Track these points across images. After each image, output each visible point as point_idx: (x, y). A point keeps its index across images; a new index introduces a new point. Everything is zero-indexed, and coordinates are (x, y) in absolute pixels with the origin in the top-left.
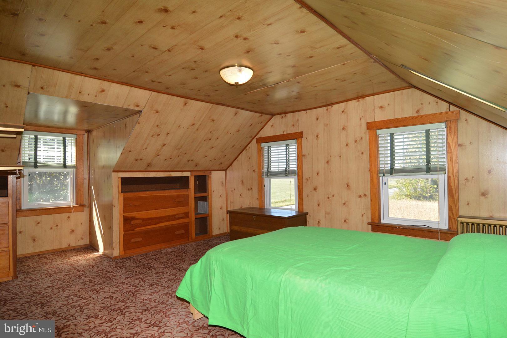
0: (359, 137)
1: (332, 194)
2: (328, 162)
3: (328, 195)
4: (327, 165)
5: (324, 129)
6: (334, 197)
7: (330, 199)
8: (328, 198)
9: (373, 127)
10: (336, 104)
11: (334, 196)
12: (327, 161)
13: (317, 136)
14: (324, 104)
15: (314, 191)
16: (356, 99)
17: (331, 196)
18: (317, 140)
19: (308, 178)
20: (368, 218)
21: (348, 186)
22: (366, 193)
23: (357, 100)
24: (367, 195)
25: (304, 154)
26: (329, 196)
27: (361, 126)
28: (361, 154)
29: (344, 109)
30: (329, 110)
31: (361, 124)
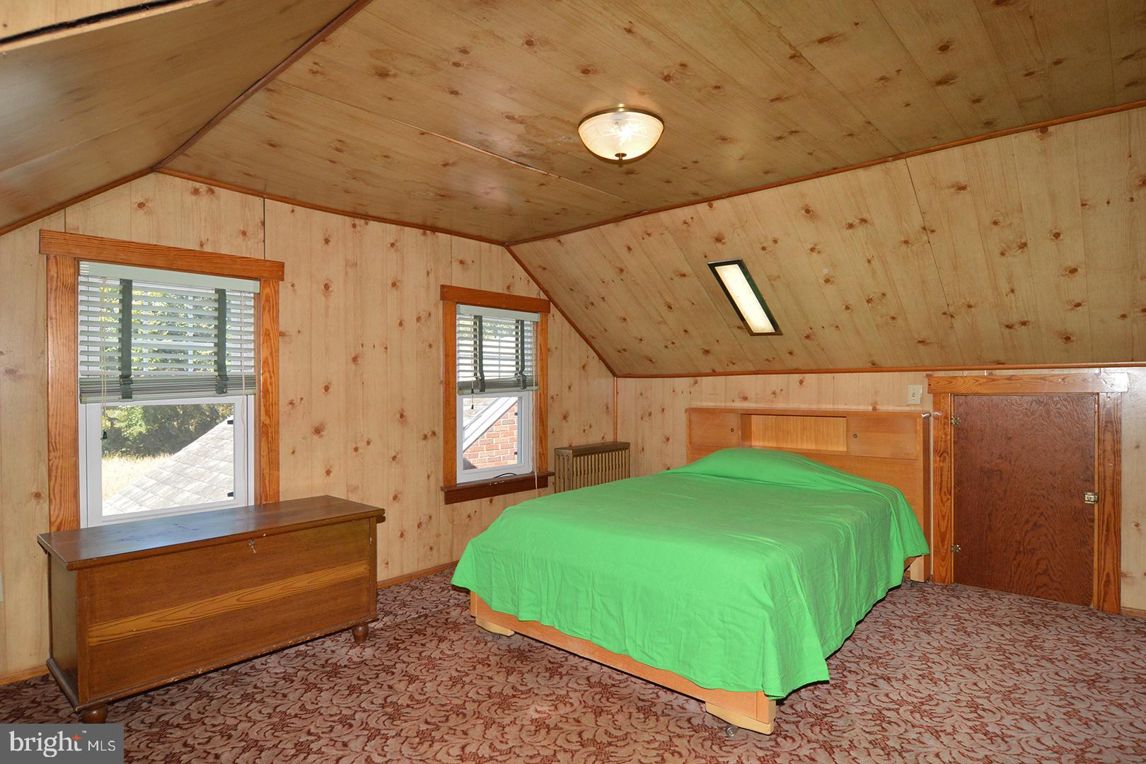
0: (424, 311)
1: (365, 439)
2: (355, 359)
3: (356, 443)
4: (353, 366)
5: (346, 273)
6: (369, 446)
7: (361, 451)
8: (356, 449)
9: (453, 297)
10: (379, 222)
11: (371, 444)
12: (353, 355)
13: (327, 287)
14: (349, 209)
15: (315, 437)
16: (421, 228)
17: (362, 444)
18: (325, 296)
19: (297, 401)
20: (437, 480)
21: (402, 416)
22: (436, 430)
23: (421, 231)
24: (436, 433)
25: (284, 331)
26: (359, 445)
27: (428, 288)
28: (427, 347)
29: (396, 241)
30: (358, 228)
31: (429, 283)
